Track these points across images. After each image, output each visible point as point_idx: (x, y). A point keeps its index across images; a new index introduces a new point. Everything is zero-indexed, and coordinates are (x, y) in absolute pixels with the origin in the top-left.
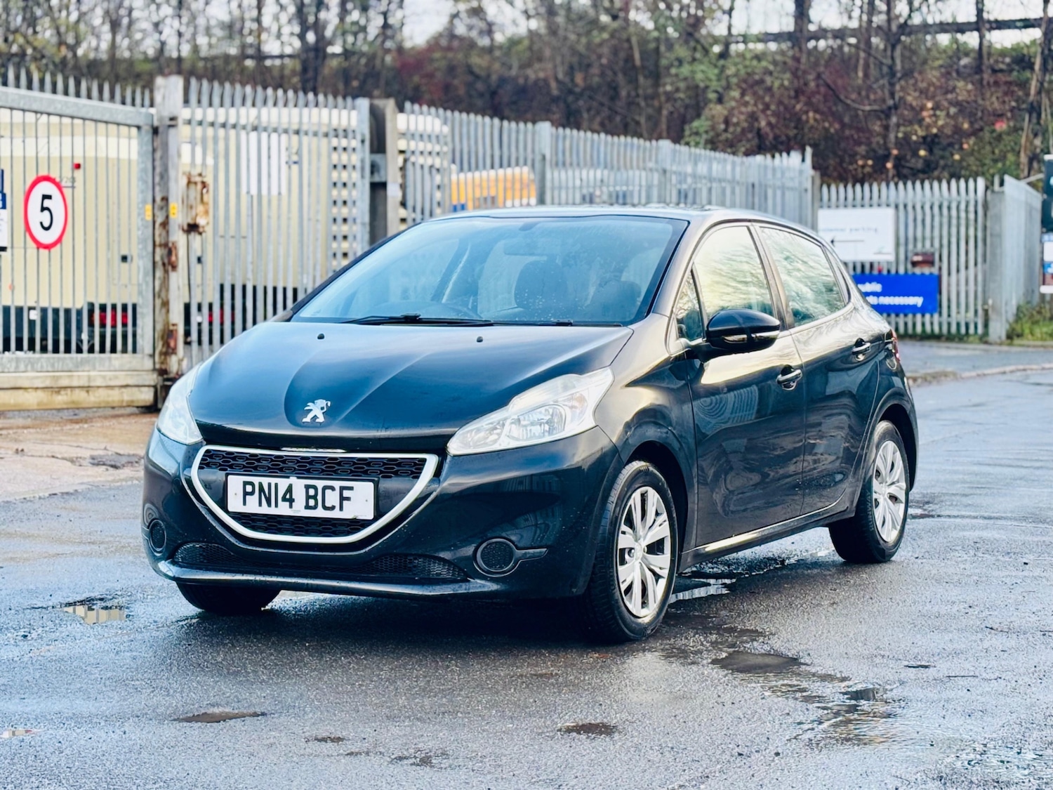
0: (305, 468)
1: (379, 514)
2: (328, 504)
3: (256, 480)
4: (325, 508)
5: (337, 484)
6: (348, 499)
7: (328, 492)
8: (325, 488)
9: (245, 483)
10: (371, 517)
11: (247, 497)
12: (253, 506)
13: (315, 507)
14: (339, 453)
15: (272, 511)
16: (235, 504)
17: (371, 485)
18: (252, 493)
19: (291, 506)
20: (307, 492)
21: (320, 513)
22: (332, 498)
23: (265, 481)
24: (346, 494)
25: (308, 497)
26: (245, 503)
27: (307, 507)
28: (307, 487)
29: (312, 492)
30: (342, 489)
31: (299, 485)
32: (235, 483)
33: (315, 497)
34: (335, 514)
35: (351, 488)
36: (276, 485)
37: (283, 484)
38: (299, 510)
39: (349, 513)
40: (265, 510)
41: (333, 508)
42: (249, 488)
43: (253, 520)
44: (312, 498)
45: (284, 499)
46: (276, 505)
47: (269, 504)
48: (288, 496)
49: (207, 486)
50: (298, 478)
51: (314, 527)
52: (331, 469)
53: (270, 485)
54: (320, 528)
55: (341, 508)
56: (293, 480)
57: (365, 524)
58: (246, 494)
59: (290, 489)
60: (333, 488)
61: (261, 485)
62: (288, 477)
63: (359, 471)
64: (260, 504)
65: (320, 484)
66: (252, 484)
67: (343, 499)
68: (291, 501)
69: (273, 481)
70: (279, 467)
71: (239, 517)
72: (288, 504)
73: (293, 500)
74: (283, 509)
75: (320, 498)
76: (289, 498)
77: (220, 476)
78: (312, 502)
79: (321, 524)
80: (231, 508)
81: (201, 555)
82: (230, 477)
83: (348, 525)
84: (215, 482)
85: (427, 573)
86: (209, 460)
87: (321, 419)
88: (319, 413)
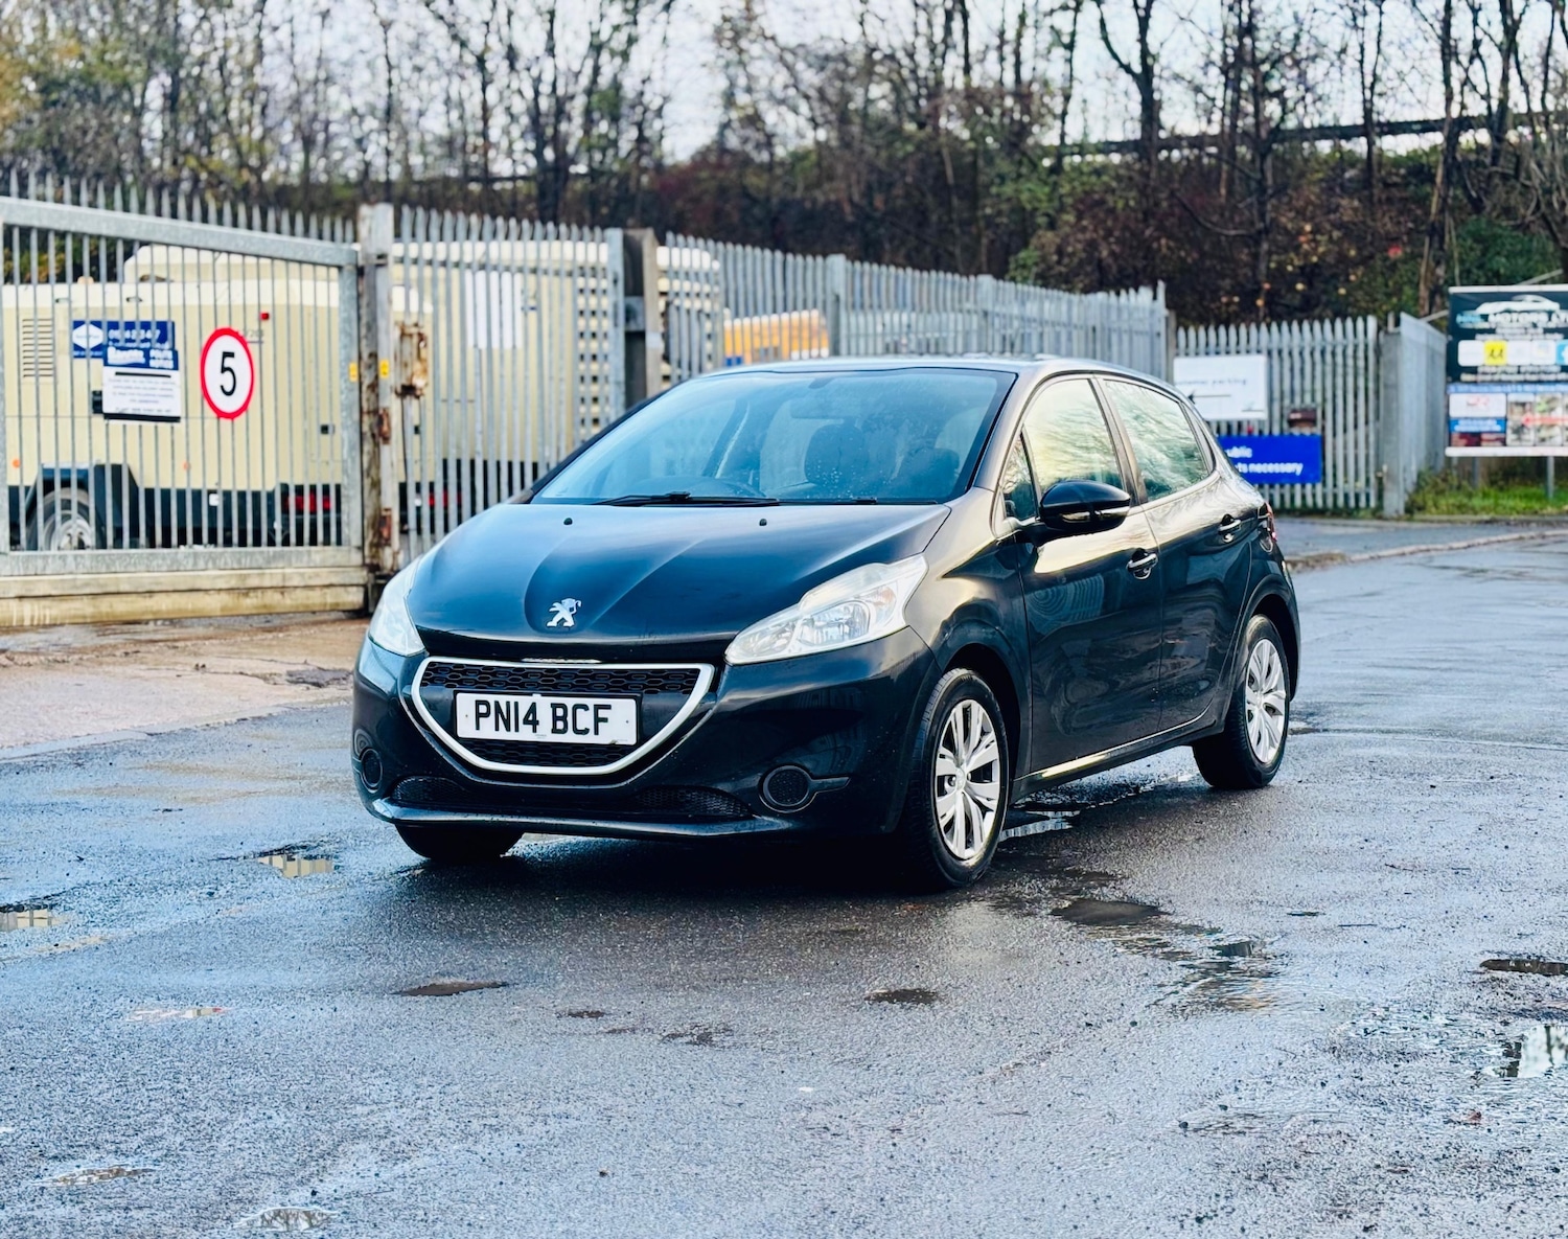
0: (551, 683)
1: (642, 738)
2: (580, 727)
3: (491, 698)
4: (577, 731)
5: (591, 702)
6: (605, 720)
7: (580, 712)
8: (576, 707)
9: (478, 703)
10: (633, 741)
11: (481, 719)
12: (488, 731)
13: (564, 731)
14: (592, 664)
15: (512, 736)
16: (466, 728)
17: (633, 703)
18: (487, 715)
19: (535, 730)
20: (554, 712)
21: (570, 738)
22: (585, 719)
23: (503, 699)
24: (602, 713)
25: (555, 718)
26: (477, 727)
27: (555, 730)
28: (554, 706)
29: (560, 712)
30: (597, 707)
31: (544, 704)
32: (466, 703)
33: (564, 718)
34: (590, 739)
35: (608, 707)
36: (516, 704)
37: (524, 702)
38: (545, 734)
39: (604, 738)
40: (503, 735)
41: (586, 731)
42: (483, 709)
43: (489, 748)
44: (559, 720)
45: (526, 721)
46: (517, 730)
47: (508, 729)
48: (531, 718)
49: (431, 706)
50: (541, 695)
51: (563, 755)
52: (583, 684)
53: (508, 703)
54: (569, 756)
55: (596, 732)
56: (537, 698)
57: (626, 750)
58: (479, 715)
59: (533, 709)
60: (585, 707)
61: (497, 703)
62: (529, 694)
63: (618, 686)
64: (497, 729)
65: (570, 702)
66: (486, 703)
67: (598, 720)
68: (535, 723)
69: (512, 699)
70: (521, 683)
71: (470, 744)
72: (531, 727)
73: (538, 722)
74: (525, 734)
75: (570, 719)
76: (532, 720)
77: (447, 693)
78: (560, 725)
79: (571, 752)
80: (461, 734)
81: (425, 791)
82: (459, 695)
83: (605, 752)
84: (441, 701)
85: (704, 807)
86: (433, 675)
87: (570, 622)
88: (568, 615)
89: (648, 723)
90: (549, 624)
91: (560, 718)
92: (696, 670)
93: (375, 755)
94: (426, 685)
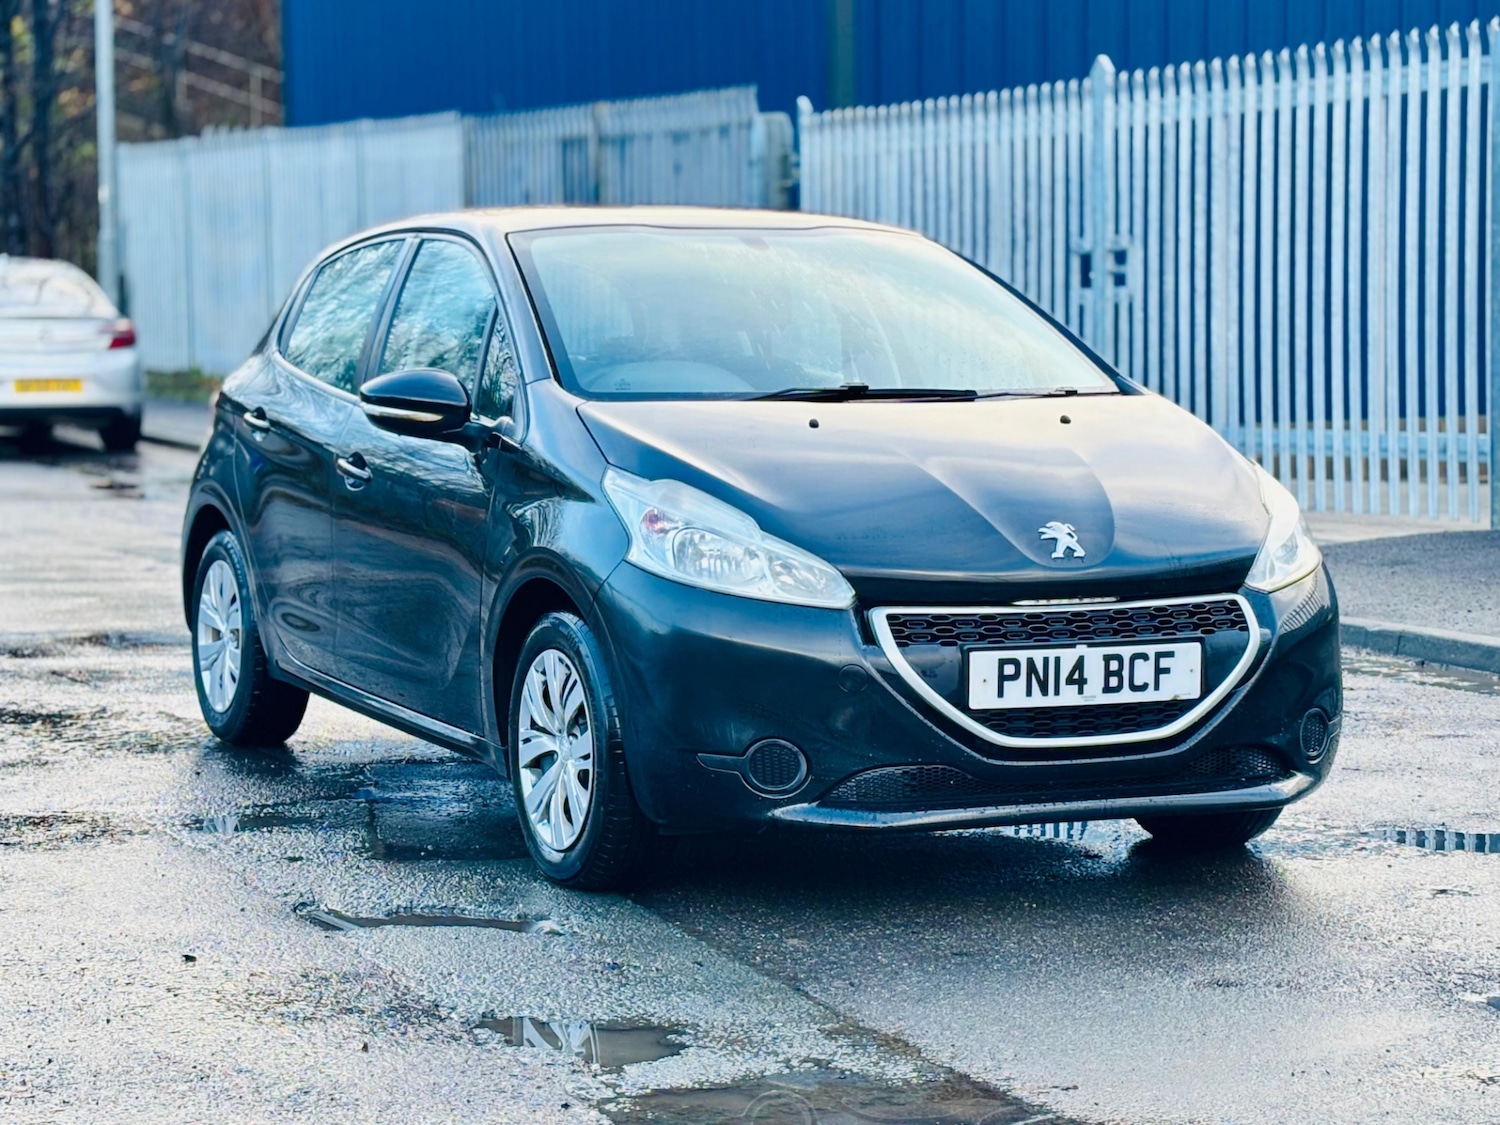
1: (1207, 688)
2: (1138, 682)
3: (1022, 656)
4: (1134, 688)
5: (1151, 650)
6: (1167, 671)
7: (1139, 663)
8: (1134, 657)
9: (1002, 663)
10: (1196, 694)
11: (1006, 683)
12: (1016, 697)
13: (1119, 689)
14: (1109, 604)
15: (1051, 701)
16: (982, 695)
17: (1197, 646)
18: (1015, 677)
19: (1081, 691)
20: (1107, 666)
21: (1126, 696)
22: (1144, 672)
23: (1038, 656)
24: (1164, 663)
25: (1108, 674)
26: (1001, 694)
27: (1107, 689)
28: (1107, 659)
29: (1114, 665)
30: (1159, 655)
31: (1094, 658)
32: (983, 665)
33: (1118, 674)
34: (1148, 696)
35: (1170, 654)
36: (1058, 660)
37: (1068, 657)
38: (1094, 694)
39: (1165, 694)
40: (1038, 700)
41: (1144, 687)
42: (1009, 670)
43: (1009, 720)
44: (1113, 676)
45: (1070, 681)
46: (1057, 692)
47: (1044, 691)
48: (1076, 676)
49: (925, 673)
50: (1090, 645)
51: (1107, 720)
53: (1046, 660)
54: (1118, 721)
55: (1157, 687)
56: (1082, 649)
57: (1190, 704)
58: (1002, 678)
59: (1080, 664)
60: (1145, 657)
61: (1031, 662)
62: (1073, 646)
63: (1165, 627)
64: (1029, 693)
65: (1126, 652)
66: (1016, 662)
67: (1159, 671)
68: (1081, 683)
69: (1052, 654)
71: (985, 717)
72: (1075, 687)
73: (1085, 680)
74: (1069, 697)
75: (1126, 673)
76: (1078, 679)
77: (950, 654)
78: (1114, 682)
79: (1119, 715)
80: (974, 704)
81: (906, 785)
82: (973, 655)
83: (1160, 711)
84: (941, 664)
85: (1253, 769)
86: (907, 632)
87: (1080, 552)
88: (1073, 543)
89: (1213, 670)
90: (1054, 555)
91: (1114, 674)
92: (1234, 603)
93: (784, 747)
94: (906, 645)
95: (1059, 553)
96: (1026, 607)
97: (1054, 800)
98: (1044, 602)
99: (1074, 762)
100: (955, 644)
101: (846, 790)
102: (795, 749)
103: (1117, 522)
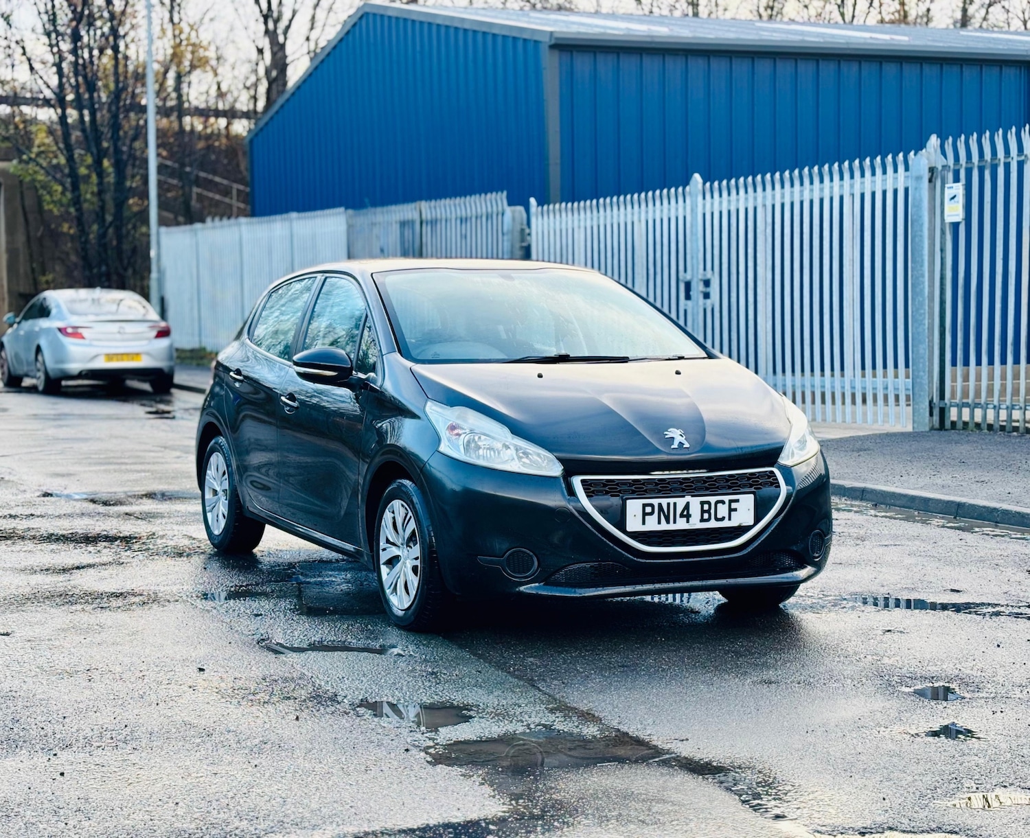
0: (691, 488)
1: (757, 519)
2: (719, 516)
3: (655, 502)
4: (717, 519)
5: (726, 498)
6: (735, 510)
7: (719, 505)
8: (717, 502)
9: (644, 506)
10: (751, 523)
11: (647, 517)
12: (652, 524)
13: (708, 520)
15: (671, 527)
16: (633, 524)
17: (752, 496)
18: (652, 513)
19: (688, 522)
20: (702, 507)
21: (713, 524)
22: (723, 510)
23: (664, 502)
24: (734, 505)
25: (703, 511)
26: (644, 523)
27: (702, 520)
28: (702, 503)
29: (706, 507)
30: (731, 501)
31: (695, 503)
32: (634, 507)
33: (709, 511)
34: (726, 524)
35: (737, 501)
36: (675, 504)
37: (681, 503)
38: (695, 523)
39: (734, 523)
40: (664, 526)
41: (723, 519)
42: (648, 510)
43: (649, 537)
44: (705, 513)
45: (682, 516)
46: (675, 522)
47: (668, 522)
48: (685, 513)
49: (602, 511)
50: (693, 496)
51: (702, 537)
52: (713, 486)
53: (668, 505)
54: (709, 538)
55: (730, 519)
56: (688, 498)
57: (748, 528)
58: (645, 514)
59: (687, 506)
60: (723, 502)
61: (660, 505)
62: (683, 496)
63: (734, 486)
64: (659, 522)
65: (713, 499)
66: (652, 506)
67: (731, 510)
68: (688, 517)
69: (672, 501)
71: (635, 535)
72: (685, 519)
73: (690, 516)
74: (681, 524)
75: (712, 511)
76: (686, 515)
77: (615, 501)
78: (706, 516)
79: (710, 534)
80: (629, 529)
81: (592, 573)
82: (628, 501)
83: (731, 532)
84: (611, 506)
85: (784, 563)
86: (592, 489)
87: (687, 445)
88: (683, 440)
89: (760, 509)
90: (672, 447)
91: (706, 511)
92: (772, 472)
93: (525, 552)
94: (592, 496)
95: (675, 446)
96: (657, 475)
97: (673, 582)
98: (667, 472)
99: (685, 560)
100: (618, 496)
101: (560, 576)
102: (531, 554)
103: (707, 429)
